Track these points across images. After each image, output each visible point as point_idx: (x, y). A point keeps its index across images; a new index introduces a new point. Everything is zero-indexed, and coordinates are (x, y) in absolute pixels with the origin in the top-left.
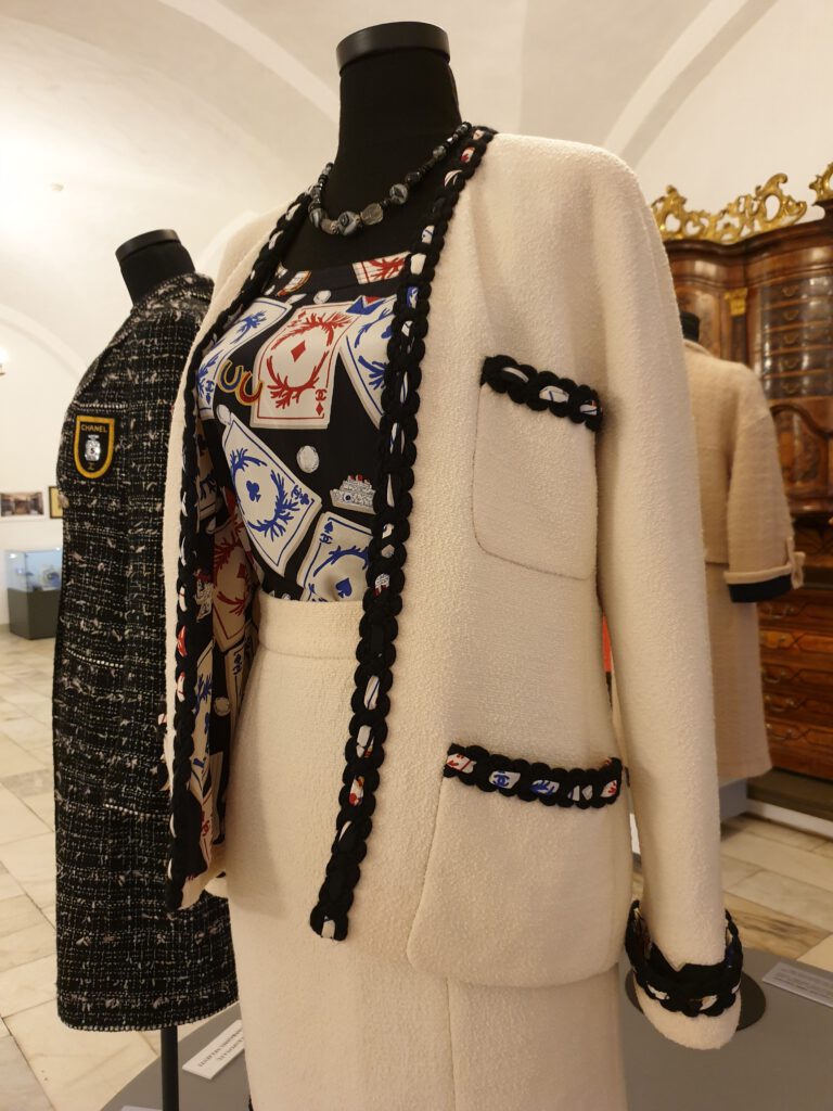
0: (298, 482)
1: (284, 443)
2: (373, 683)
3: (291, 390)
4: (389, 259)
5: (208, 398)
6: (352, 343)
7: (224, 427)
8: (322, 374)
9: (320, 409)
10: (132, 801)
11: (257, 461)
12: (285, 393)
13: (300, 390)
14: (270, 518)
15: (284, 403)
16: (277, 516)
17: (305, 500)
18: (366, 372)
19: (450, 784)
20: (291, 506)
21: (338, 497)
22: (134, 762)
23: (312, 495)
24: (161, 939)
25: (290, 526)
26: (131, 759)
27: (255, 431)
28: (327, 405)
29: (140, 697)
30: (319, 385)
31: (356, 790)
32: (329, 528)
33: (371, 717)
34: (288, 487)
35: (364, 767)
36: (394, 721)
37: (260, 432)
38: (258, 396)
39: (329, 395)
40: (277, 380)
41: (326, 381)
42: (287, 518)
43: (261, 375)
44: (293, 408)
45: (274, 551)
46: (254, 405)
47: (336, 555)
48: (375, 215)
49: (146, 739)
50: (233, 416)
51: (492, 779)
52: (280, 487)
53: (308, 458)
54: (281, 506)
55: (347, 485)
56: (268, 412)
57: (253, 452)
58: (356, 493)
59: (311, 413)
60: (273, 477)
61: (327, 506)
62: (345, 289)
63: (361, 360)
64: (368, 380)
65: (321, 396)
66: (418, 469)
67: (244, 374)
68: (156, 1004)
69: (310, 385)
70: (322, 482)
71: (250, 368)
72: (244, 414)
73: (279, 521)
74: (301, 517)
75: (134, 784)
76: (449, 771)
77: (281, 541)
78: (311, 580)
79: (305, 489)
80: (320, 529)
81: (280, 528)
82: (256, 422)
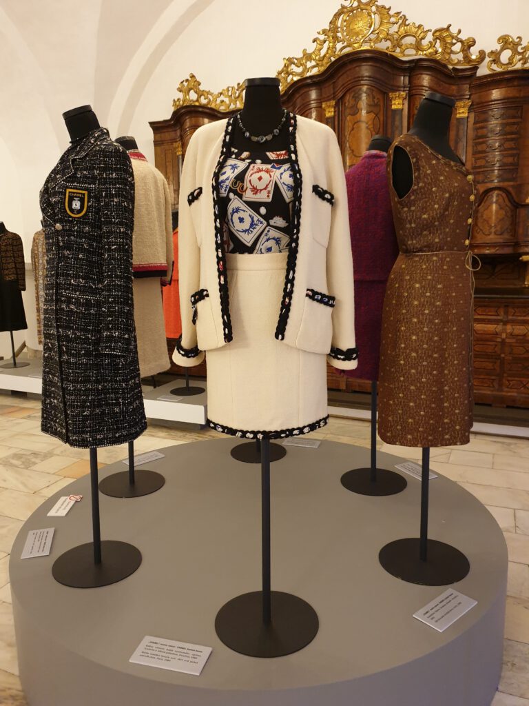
0: (259, 217)
1: (255, 206)
2: (291, 272)
3: (258, 190)
4: (278, 153)
5: (225, 190)
6: (279, 177)
7: (231, 200)
8: (270, 186)
9: (268, 196)
10: (117, 349)
11: (244, 211)
12: (256, 190)
13: (261, 190)
14: (248, 228)
15: (256, 193)
16: (251, 227)
17: (261, 223)
18: (285, 187)
19: (307, 298)
20: (256, 225)
21: (272, 222)
22: (117, 334)
23: (264, 221)
24: (117, 410)
25: (255, 231)
26: (115, 333)
27: (244, 201)
28: (271, 195)
29: (117, 308)
30: (268, 189)
31: (287, 300)
32: (269, 231)
33: (290, 281)
34: (255, 219)
35: (288, 294)
36: (295, 282)
37: (246, 202)
38: (245, 191)
39: (272, 192)
40: (253, 187)
41: (271, 188)
42: (254, 229)
43: (247, 184)
44: (258, 195)
45: (248, 239)
46: (244, 194)
47: (268, 240)
48: (269, 137)
49: (121, 324)
50: (236, 196)
51: (316, 297)
52: (252, 219)
53: (263, 210)
54: (252, 225)
55: (274, 219)
56: (249, 195)
57: (243, 208)
58: (278, 221)
59: (265, 197)
60: (250, 216)
61: (268, 224)
62: (266, 161)
63: (283, 183)
64: (286, 189)
65: (269, 192)
66: (301, 214)
67: (240, 184)
68: (117, 435)
69: (265, 189)
70: (267, 218)
71: (243, 182)
72: (240, 196)
73: (251, 229)
74: (259, 228)
75: (117, 342)
76: (307, 295)
77: (251, 235)
78: (261, 247)
79: (262, 220)
80: (266, 232)
81: (252, 232)
82: (244, 199)
